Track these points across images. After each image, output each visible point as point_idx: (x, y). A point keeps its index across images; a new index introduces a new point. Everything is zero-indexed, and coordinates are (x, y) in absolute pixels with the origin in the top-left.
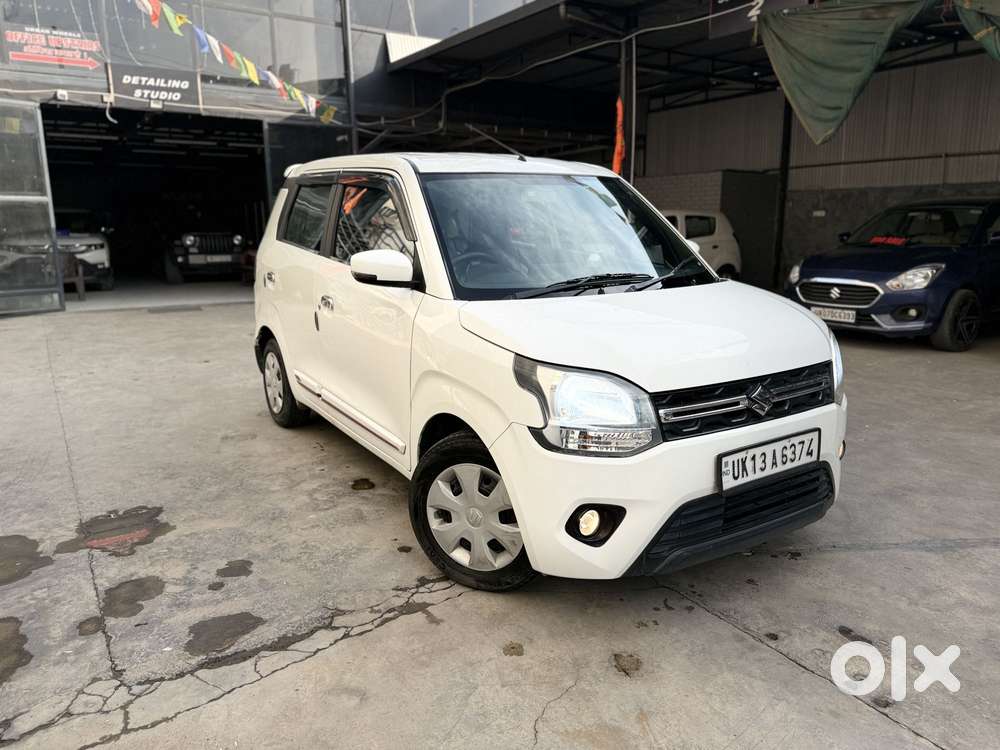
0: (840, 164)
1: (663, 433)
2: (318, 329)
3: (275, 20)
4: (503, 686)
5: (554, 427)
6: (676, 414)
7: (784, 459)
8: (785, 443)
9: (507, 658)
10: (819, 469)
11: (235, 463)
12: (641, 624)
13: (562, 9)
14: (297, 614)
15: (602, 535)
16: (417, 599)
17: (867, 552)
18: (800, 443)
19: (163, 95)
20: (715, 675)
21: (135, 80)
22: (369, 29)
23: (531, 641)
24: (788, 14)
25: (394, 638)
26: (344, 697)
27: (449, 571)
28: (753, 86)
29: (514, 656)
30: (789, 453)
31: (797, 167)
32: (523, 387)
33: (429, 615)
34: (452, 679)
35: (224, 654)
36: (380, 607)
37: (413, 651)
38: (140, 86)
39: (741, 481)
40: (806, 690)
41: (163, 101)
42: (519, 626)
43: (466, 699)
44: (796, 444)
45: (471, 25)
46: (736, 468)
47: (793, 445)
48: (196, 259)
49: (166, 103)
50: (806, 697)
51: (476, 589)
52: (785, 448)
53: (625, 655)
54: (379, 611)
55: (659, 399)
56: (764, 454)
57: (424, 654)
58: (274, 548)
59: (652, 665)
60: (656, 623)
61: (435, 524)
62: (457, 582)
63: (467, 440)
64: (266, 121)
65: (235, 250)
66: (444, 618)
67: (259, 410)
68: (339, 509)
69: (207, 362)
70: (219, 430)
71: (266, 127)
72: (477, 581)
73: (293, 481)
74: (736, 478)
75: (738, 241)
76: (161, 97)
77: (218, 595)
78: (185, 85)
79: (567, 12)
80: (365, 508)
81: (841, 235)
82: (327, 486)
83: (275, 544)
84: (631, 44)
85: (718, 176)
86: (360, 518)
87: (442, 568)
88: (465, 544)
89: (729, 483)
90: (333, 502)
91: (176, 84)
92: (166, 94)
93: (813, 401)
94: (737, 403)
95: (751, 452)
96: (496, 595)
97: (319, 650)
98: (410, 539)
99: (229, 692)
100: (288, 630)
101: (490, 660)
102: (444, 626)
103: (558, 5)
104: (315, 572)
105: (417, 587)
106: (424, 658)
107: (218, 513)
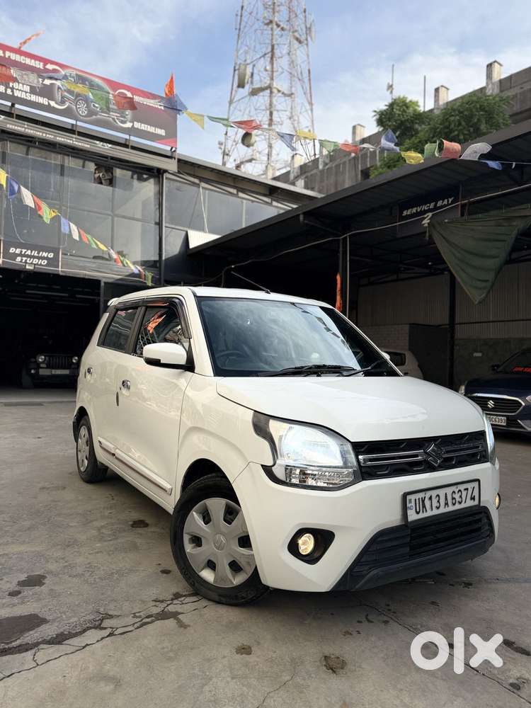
0: (489, 322)
1: (362, 473)
2: (118, 405)
3: (116, 219)
4: (233, 678)
5: (280, 465)
6: (371, 460)
7: (454, 501)
8: (453, 488)
9: (238, 657)
10: (481, 513)
11: (47, 506)
12: (347, 633)
13: (301, 218)
14: (74, 617)
15: (316, 555)
16: (171, 608)
17: (523, 585)
18: (465, 489)
19: (35, 261)
20: (405, 675)
21: (18, 251)
22: (177, 227)
23: (259, 643)
24: (448, 222)
25: (149, 637)
26: (102, 684)
27: (199, 589)
28: (428, 271)
29: (244, 655)
30: (457, 496)
31: (460, 324)
32: (258, 434)
33: (179, 621)
34: (191, 672)
35: (10, 646)
36: (141, 614)
37: (163, 648)
38: (21, 255)
39: (421, 516)
40: (478, 689)
41: (35, 264)
42: (250, 632)
43: (202, 687)
44: (463, 490)
45: (244, 226)
46: (418, 505)
47: (460, 491)
48: (44, 372)
49: (36, 266)
50: (479, 694)
51: (219, 603)
52: (454, 492)
53: (332, 656)
54: (140, 617)
55: (359, 447)
56: (438, 496)
57: (171, 651)
58: (65, 567)
59: (355, 666)
60: (359, 632)
61: (189, 548)
62: (204, 598)
63: (217, 479)
64: (103, 280)
65: (73, 366)
66: (192, 624)
67: (71, 471)
68: (119, 541)
69: (39, 438)
70: (39, 483)
71: (102, 284)
72: (220, 595)
73: (87, 520)
74: (418, 513)
75: (422, 371)
76: (34, 262)
77: (15, 600)
78: (51, 255)
79: (304, 220)
80: (139, 541)
81: (493, 366)
82: (113, 524)
83: (66, 564)
84: (347, 241)
85: (407, 328)
86: (134, 547)
87: (192, 585)
88: (211, 565)
89: (412, 516)
90: (115, 536)
91: (45, 254)
92: (37, 260)
93: (473, 459)
94: (416, 456)
95: (428, 494)
96: (233, 608)
97: (87, 645)
98: (171, 564)
99: (9, 676)
100: (65, 629)
101: (224, 657)
102: (191, 630)
103: (298, 215)
104: (94, 586)
105: (172, 600)
106: (171, 654)
107: (27, 540)
